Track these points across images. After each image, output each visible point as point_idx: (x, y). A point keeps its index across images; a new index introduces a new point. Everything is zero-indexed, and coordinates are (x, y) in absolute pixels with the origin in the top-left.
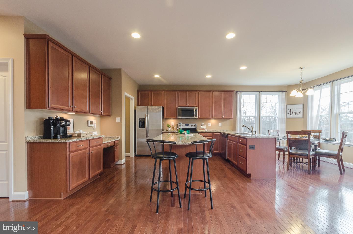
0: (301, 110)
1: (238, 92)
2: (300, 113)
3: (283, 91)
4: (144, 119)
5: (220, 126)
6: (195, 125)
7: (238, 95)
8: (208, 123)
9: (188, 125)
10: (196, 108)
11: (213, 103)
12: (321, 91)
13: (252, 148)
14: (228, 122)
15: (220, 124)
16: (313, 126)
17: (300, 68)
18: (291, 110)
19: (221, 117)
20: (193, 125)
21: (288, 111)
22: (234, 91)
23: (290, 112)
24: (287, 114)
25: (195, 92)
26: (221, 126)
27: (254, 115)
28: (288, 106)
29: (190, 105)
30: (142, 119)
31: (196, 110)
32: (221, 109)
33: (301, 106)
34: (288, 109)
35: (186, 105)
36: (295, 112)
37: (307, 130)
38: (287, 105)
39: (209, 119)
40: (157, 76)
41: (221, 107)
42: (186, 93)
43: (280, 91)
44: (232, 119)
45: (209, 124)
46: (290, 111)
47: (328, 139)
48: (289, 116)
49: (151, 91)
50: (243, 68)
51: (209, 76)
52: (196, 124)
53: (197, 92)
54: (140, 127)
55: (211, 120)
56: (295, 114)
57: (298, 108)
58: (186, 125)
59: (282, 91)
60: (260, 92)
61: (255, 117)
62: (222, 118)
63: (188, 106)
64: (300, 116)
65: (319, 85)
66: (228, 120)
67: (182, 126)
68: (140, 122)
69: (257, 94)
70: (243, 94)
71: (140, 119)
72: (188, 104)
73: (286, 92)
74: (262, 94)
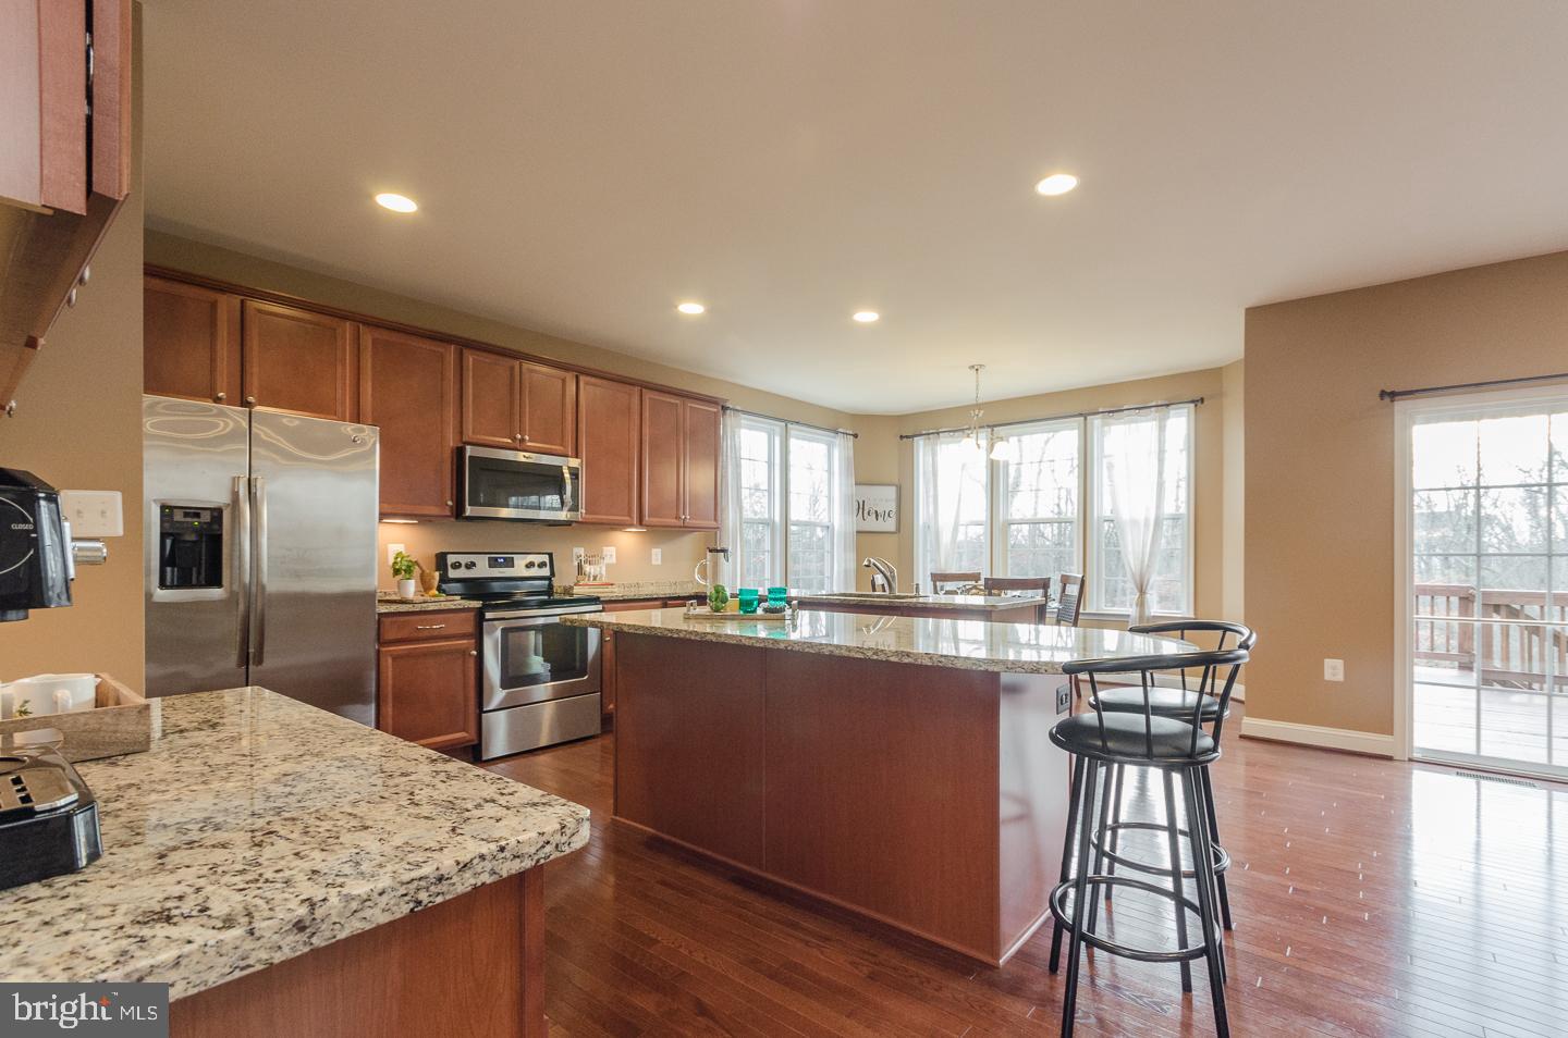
0: (892, 506)
2: (889, 515)
3: (848, 432)
4: (217, 513)
5: (654, 563)
6: (546, 558)
7: (729, 421)
8: (606, 548)
9: (509, 563)
10: (574, 462)
11: (647, 447)
14: (687, 544)
15: (657, 554)
17: (973, 367)
18: (864, 501)
19: (678, 518)
20: (537, 559)
22: (722, 401)
25: (565, 374)
26: (659, 562)
29: (532, 440)
30: (194, 513)
31: (574, 472)
32: (678, 480)
33: (891, 492)
35: (514, 439)
36: (876, 512)
40: (396, 203)
42: (512, 365)
43: (840, 430)
44: (716, 529)
45: (610, 554)
46: (861, 507)
49: (244, 295)
50: (866, 316)
51: (690, 309)
52: (551, 555)
56: (877, 519)
57: (885, 498)
58: (493, 563)
59: (844, 431)
60: (787, 422)
61: (773, 524)
63: (523, 447)
64: (890, 525)
67: (470, 566)
68: (163, 536)
69: (777, 429)
70: (744, 420)
71: (172, 508)
72: (527, 438)
73: (856, 436)
74: (794, 432)
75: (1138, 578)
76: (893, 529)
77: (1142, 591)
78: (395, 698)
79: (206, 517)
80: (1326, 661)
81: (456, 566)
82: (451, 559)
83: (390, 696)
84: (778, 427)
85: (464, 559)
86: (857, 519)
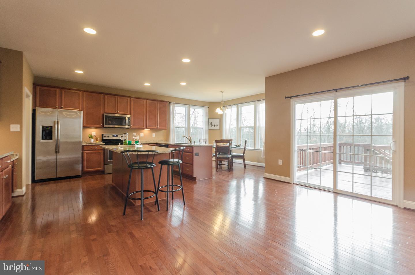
0: (218, 124)
1: (171, 103)
2: (218, 126)
4: (51, 127)
5: (153, 136)
7: (171, 107)
8: (141, 133)
9: (117, 136)
10: (129, 116)
11: (148, 112)
12: (231, 110)
13: (197, 155)
14: (162, 132)
15: (154, 135)
16: (227, 136)
17: (221, 92)
19: (156, 127)
21: (209, 124)
22: (169, 101)
23: (211, 125)
25: (127, 98)
27: (184, 126)
29: (120, 112)
30: (47, 127)
31: (128, 118)
32: (156, 119)
33: (218, 120)
34: (209, 122)
35: (116, 112)
36: (214, 125)
37: (223, 139)
38: (209, 119)
39: (143, 129)
40: (79, 72)
41: (156, 116)
42: (115, 98)
43: (204, 106)
44: (166, 129)
45: (142, 135)
47: (238, 145)
49: (61, 88)
50: (183, 84)
51: (147, 84)
53: (129, 99)
54: (43, 139)
55: (144, 130)
56: (215, 127)
57: (216, 122)
58: (114, 136)
60: (189, 105)
61: (185, 128)
62: (156, 129)
63: (118, 113)
64: (218, 128)
65: (230, 106)
66: (162, 130)
67: (108, 137)
68: (43, 131)
69: (187, 107)
70: (176, 105)
71: (44, 126)
72: (119, 111)
73: (208, 107)
74: (191, 107)
76: (218, 129)
78: (87, 160)
79: (50, 128)
80: (279, 160)
81: (105, 137)
82: (104, 135)
83: (85, 160)
84: (187, 106)
85: (107, 135)
86: (209, 127)
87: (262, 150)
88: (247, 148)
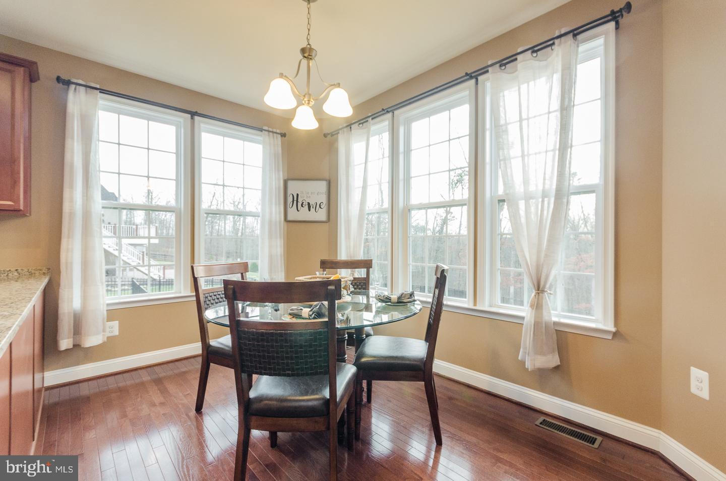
0: (323, 199)
2: (320, 207)
3: (275, 130)
16: (352, 245)
18: (298, 195)
21: (290, 199)
23: (295, 202)
24: (289, 209)
28: (291, 184)
33: (322, 186)
34: (290, 192)
36: (309, 204)
38: (288, 179)
43: (264, 128)
46: (295, 199)
48: (293, 214)
56: (309, 210)
57: (316, 192)
59: (270, 129)
60: (193, 114)
61: (176, 211)
64: (321, 215)
65: (362, 121)
69: (182, 121)
74: (202, 125)
75: (533, 272)
76: (324, 218)
77: (539, 288)
84: (183, 118)
86: (289, 210)
87: (523, 318)
88: (448, 300)
